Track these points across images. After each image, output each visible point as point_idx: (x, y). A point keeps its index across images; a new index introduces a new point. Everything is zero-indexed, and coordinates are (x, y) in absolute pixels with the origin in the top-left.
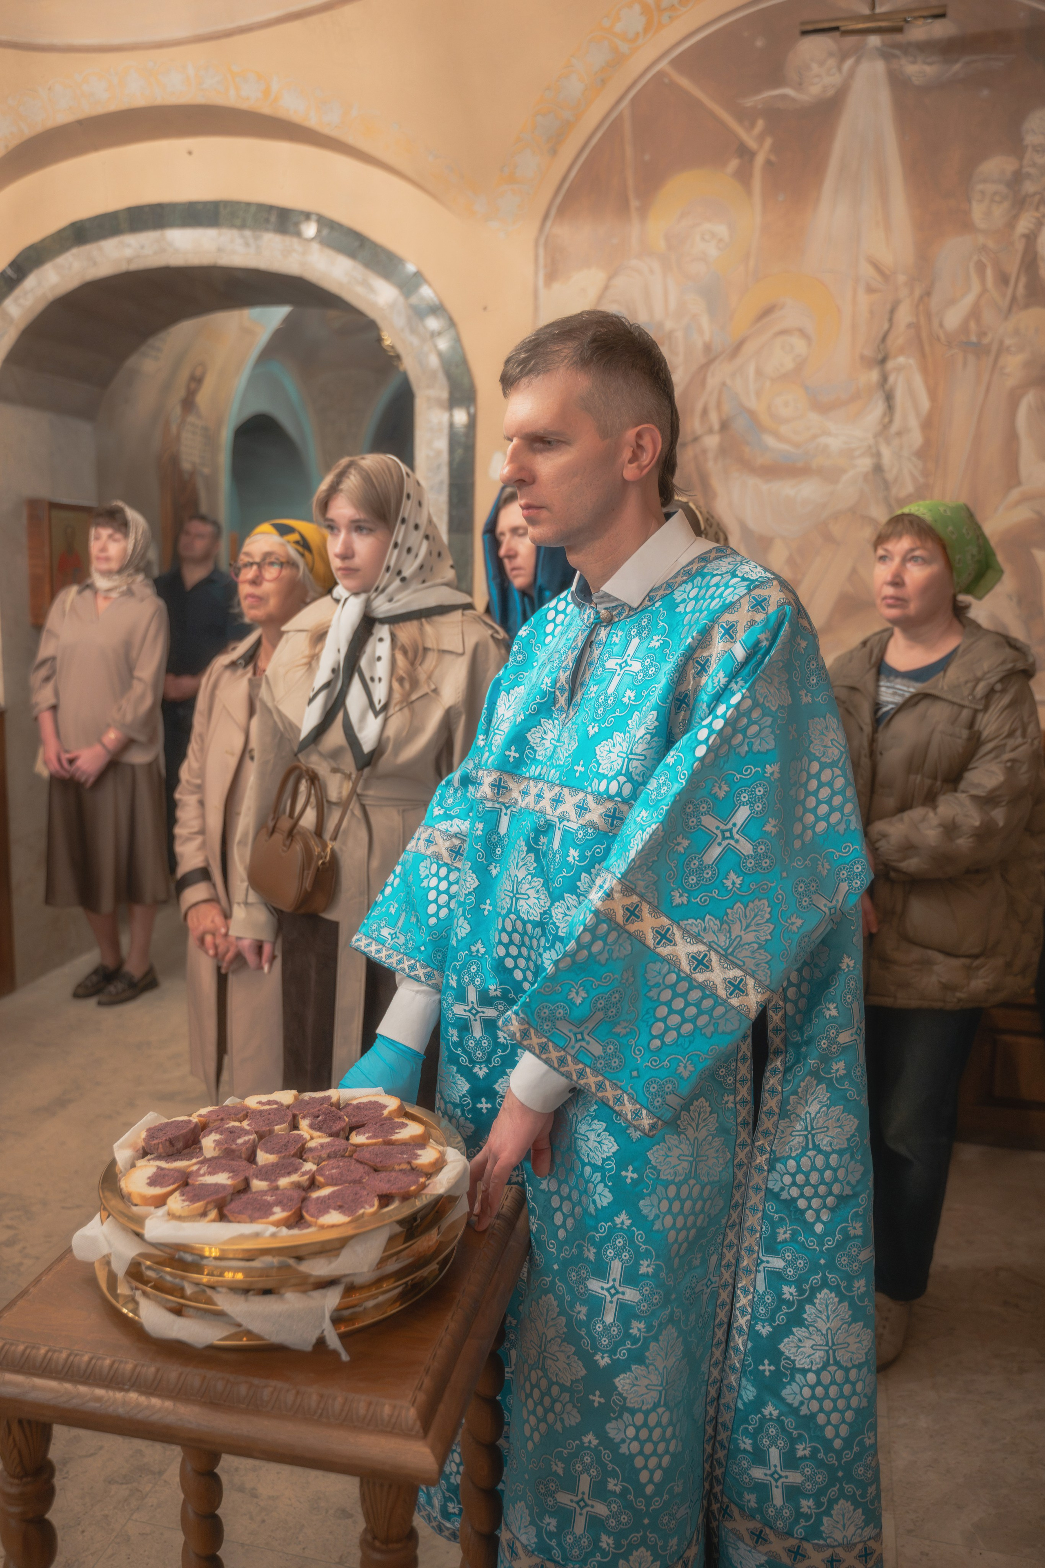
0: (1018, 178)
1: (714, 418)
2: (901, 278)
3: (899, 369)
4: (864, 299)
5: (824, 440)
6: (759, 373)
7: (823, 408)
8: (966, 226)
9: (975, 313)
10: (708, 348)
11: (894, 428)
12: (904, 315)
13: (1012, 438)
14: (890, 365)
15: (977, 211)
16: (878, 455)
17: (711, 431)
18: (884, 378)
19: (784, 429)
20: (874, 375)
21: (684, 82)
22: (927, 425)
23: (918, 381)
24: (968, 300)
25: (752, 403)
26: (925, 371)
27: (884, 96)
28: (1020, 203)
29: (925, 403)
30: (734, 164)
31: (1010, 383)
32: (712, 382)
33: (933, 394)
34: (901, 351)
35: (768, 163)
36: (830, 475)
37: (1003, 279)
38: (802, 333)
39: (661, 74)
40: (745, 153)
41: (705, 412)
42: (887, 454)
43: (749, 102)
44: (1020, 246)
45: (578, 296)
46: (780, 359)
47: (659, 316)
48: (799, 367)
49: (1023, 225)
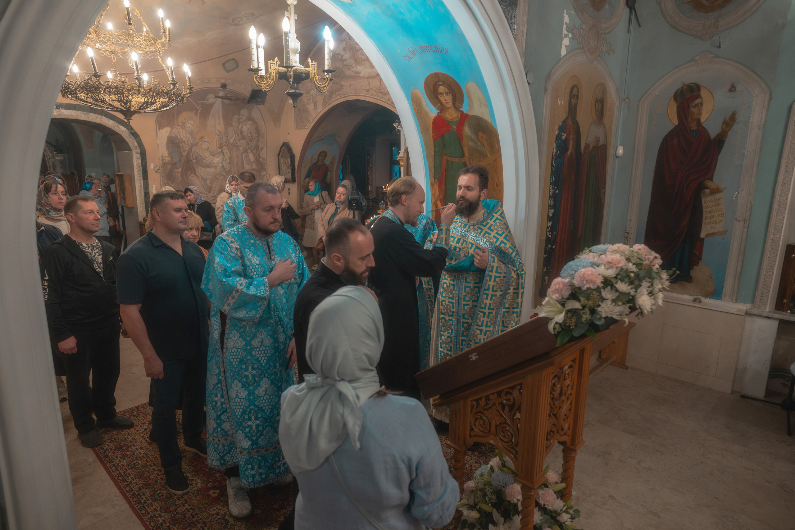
0: (239, 119)
2: (223, 133)
3: (224, 149)
4: (217, 137)
5: (213, 161)
6: (201, 148)
7: (213, 155)
8: (232, 126)
9: (235, 140)
10: (192, 144)
11: (225, 159)
12: (224, 140)
13: (242, 161)
14: (223, 148)
15: (233, 123)
16: (223, 164)
17: (194, 159)
18: (222, 150)
19: (207, 159)
20: (221, 150)
22: (230, 159)
23: (227, 151)
24: (233, 138)
25: (201, 154)
26: (228, 149)
27: (221, 105)
28: (239, 123)
29: (229, 155)
31: (241, 152)
32: (193, 150)
33: (230, 154)
34: (224, 146)
35: (201, 112)
36: (216, 167)
37: (238, 135)
38: (208, 142)
40: (197, 110)
41: (192, 156)
42: (224, 163)
43: (199, 102)
44: (240, 129)
45: (165, 132)
46: (205, 146)
47: (182, 137)
48: (208, 148)
49: (240, 126)
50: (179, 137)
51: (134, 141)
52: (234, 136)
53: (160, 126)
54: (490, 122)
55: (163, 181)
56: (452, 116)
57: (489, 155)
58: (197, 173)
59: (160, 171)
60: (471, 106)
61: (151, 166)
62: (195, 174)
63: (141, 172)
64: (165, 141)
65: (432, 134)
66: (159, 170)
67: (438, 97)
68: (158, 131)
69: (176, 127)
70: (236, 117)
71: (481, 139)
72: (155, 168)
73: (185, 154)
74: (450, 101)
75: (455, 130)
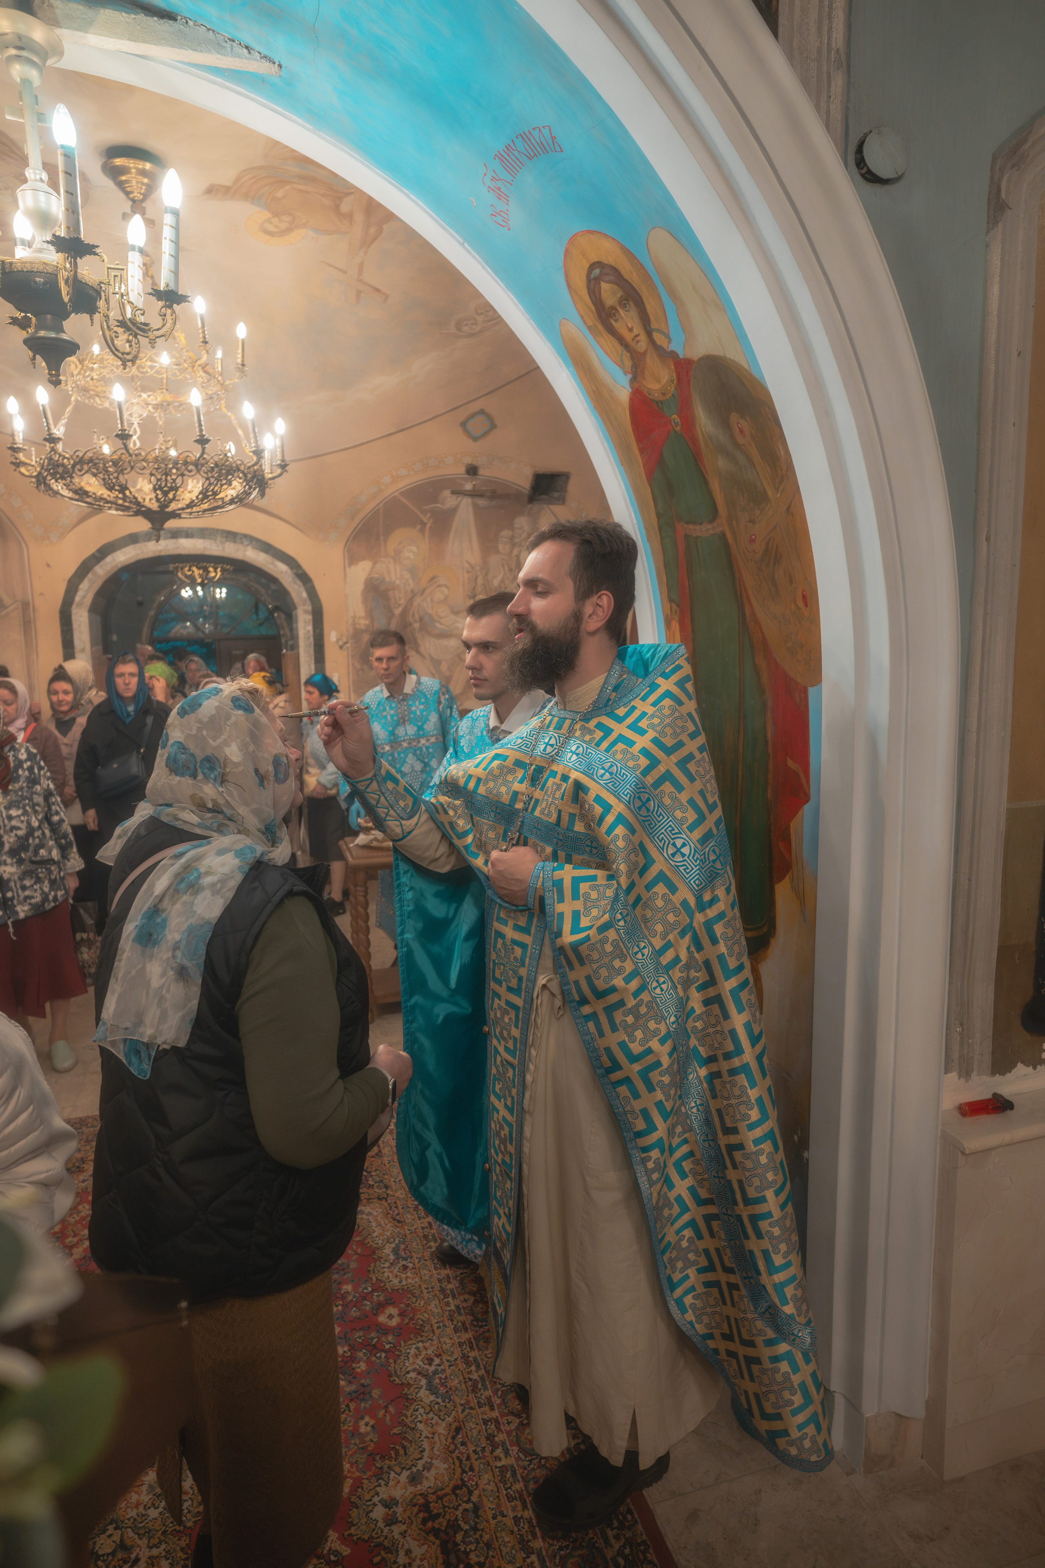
0: (512, 538)
1: (417, 617)
2: (478, 568)
4: (466, 575)
5: (457, 624)
6: (432, 600)
7: (456, 614)
8: (498, 552)
9: (502, 581)
10: (412, 591)
12: (480, 581)
15: (501, 547)
17: (416, 621)
19: (442, 621)
21: (403, 500)
24: (500, 577)
25: (430, 611)
27: (471, 509)
28: (514, 545)
30: (419, 527)
32: (415, 603)
34: (481, 593)
35: (431, 527)
37: (511, 570)
38: (446, 586)
39: (395, 497)
40: (423, 524)
41: (413, 615)
43: (425, 507)
44: (515, 559)
45: (362, 571)
46: (439, 596)
47: (393, 578)
48: (446, 598)
49: (515, 552)
50: (387, 579)
51: (302, 589)
52: (502, 573)
53: (352, 559)
54: (745, 366)
55: (353, 664)
56: (659, 381)
57: (770, 492)
58: (422, 649)
59: (348, 645)
60: (686, 327)
61: (332, 637)
62: (418, 652)
63: (312, 649)
64: (360, 587)
65: (640, 460)
66: (346, 643)
67: (611, 324)
68: (347, 569)
69: (383, 559)
70: (506, 533)
71: (740, 440)
72: (338, 640)
73: (398, 612)
74: (638, 329)
75: (678, 428)
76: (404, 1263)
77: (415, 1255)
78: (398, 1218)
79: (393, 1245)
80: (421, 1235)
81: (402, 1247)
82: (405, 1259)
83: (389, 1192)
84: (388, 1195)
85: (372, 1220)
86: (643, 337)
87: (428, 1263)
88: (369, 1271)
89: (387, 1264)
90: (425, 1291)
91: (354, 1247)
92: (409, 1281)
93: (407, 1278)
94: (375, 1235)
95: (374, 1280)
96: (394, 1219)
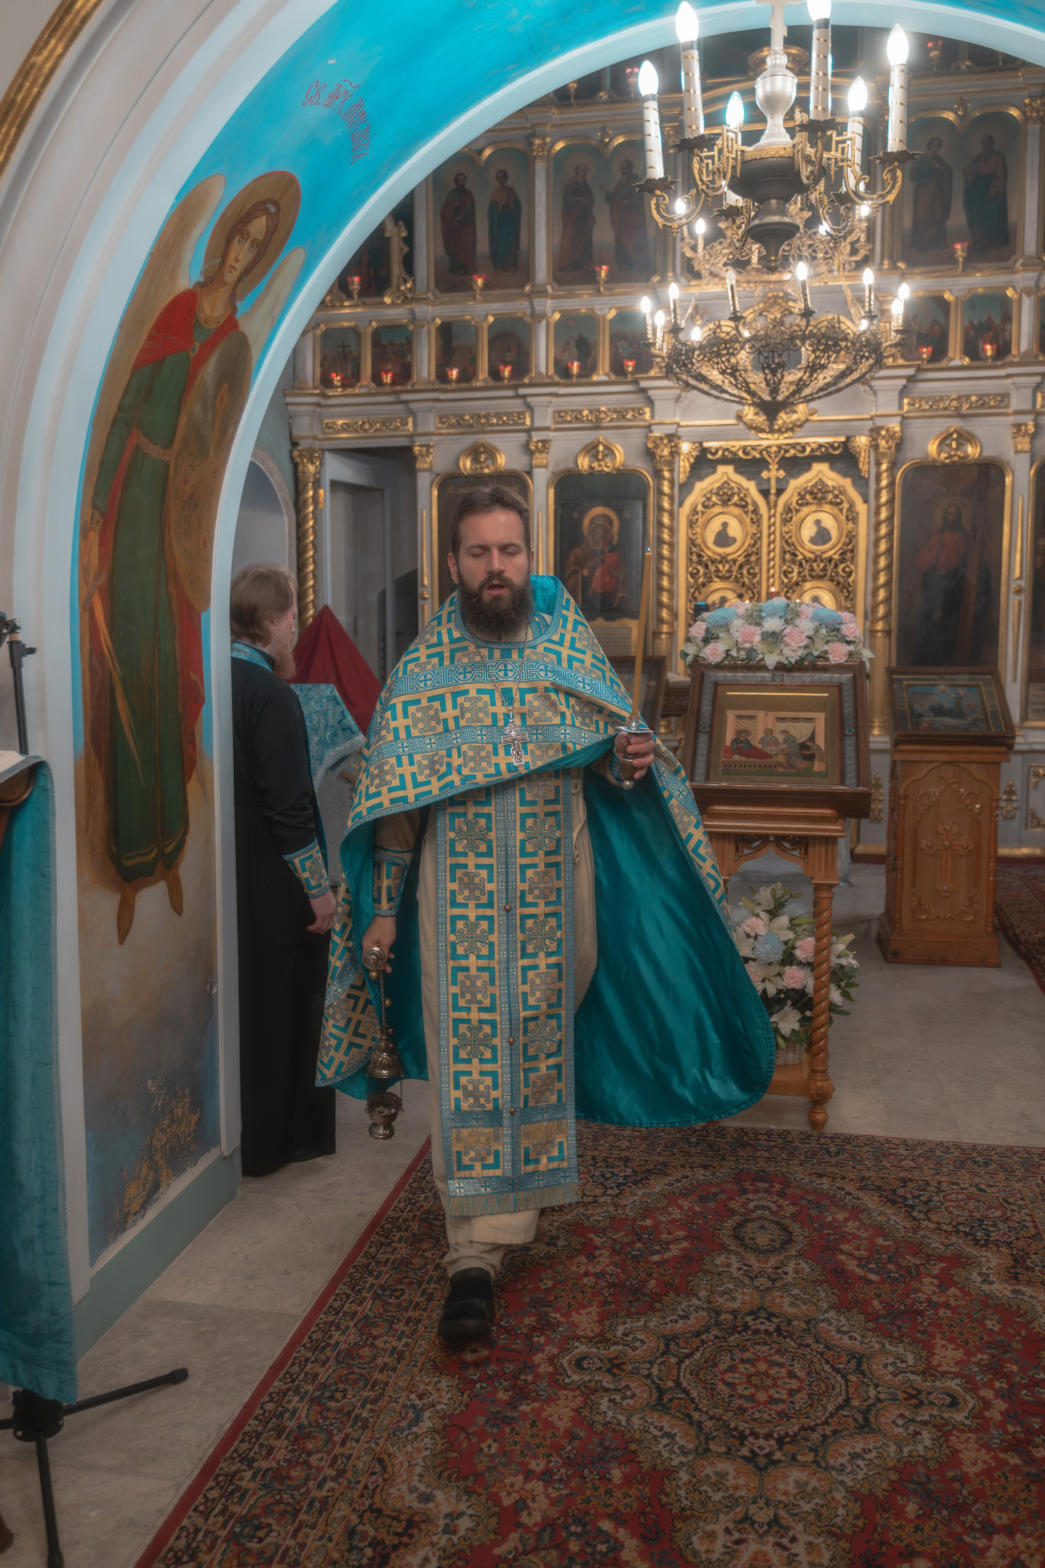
54: (253, 366)
74: (240, 266)
75: (192, 355)
76: (417, 1402)
77: (398, 1407)
78: (378, 1468)
79: (415, 1429)
80: (368, 1432)
81: (404, 1424)
82: (413, 1406)
83: (354, 1519)
84: (361, 1517)
85: (416, 1478)
86: (236, 274)
87: (391, 1393)
88: (466, 1406)
89: (439, 1407)
90: (419, 1364)
91: (465, 1445)
92: (427, 1380)
93: (428, 1385)
94: (428, 1453)
95: (466, 1395)
96: (384, 1468)
